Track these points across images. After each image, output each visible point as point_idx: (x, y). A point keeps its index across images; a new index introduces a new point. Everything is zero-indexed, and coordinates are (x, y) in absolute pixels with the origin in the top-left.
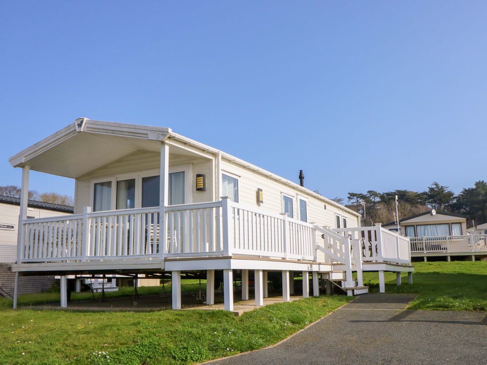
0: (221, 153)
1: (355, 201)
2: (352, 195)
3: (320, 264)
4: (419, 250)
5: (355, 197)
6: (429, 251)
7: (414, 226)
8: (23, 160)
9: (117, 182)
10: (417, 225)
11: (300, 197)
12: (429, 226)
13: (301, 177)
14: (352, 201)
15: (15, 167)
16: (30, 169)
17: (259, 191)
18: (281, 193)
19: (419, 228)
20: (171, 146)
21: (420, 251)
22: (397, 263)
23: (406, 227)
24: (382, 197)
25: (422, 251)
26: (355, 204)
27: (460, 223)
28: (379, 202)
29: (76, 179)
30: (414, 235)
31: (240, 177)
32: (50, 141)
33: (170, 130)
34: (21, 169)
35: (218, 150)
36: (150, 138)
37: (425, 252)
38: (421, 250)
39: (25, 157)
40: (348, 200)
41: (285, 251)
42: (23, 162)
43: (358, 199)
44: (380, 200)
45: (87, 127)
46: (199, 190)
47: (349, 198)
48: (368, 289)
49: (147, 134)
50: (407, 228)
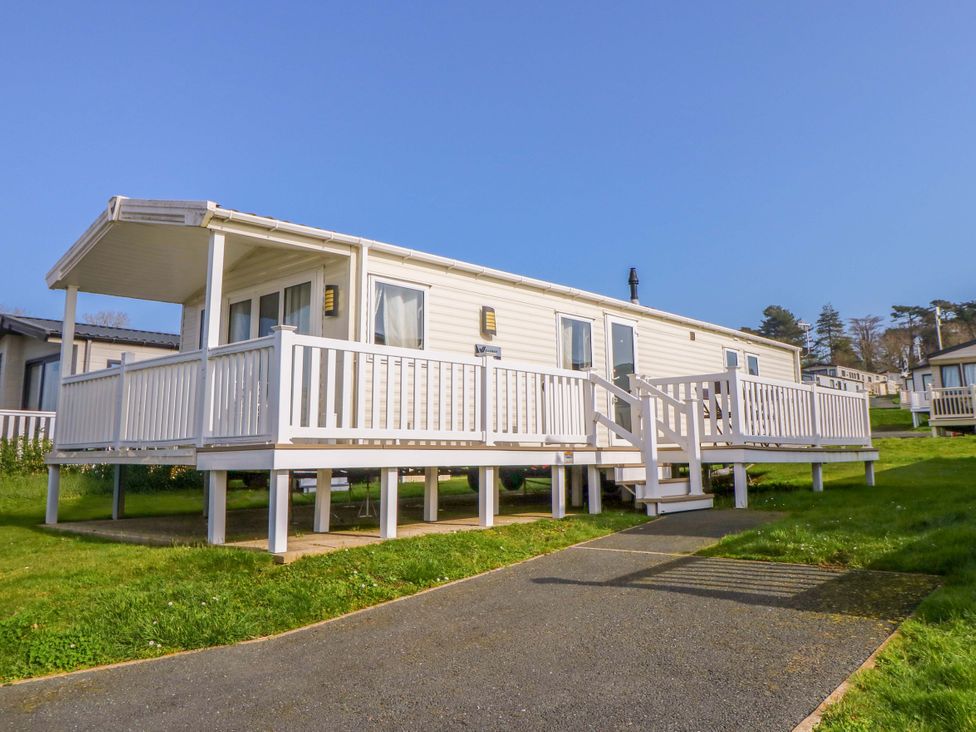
0: (366, 243)
1: (906, 320)
2: (899, 311)
3: (600, 450)
4: (958, 413)
5: (906, 314)
7: (958, 365)
8: (59, 276)
9: (231, 306)
10: (964, 364)
11: (611, 320)
13: (633, 282)
14: (900, 320)
15: (52, 287)
16: (79, 290)
17: (485, 310)
18: (556, 312)
19: (968, 369)
20: (228, 236)
21: (966, 415)
22: (813, 446)
23: (942, 367)
24: (959, 311)
26: (907, 326)
28: (952, 321)
29: (183, 304)
30: (958, 383)
31: (430, 286)
32: (86, 241)
33: (211, 206)
34: (65, 291)
35: (358, 238)
36: (186, 223)
38: (968, 412)
39: (62, 270)
40: (893, 318)
41: (483, 427)
42: (60, 279)
43: (912, 317)
44: (955, 316)
45: (123, 213)
46: (328, 313)
47: (895, 315)
48: (712, 500)
49: (183, 216)
50: (944, 369)
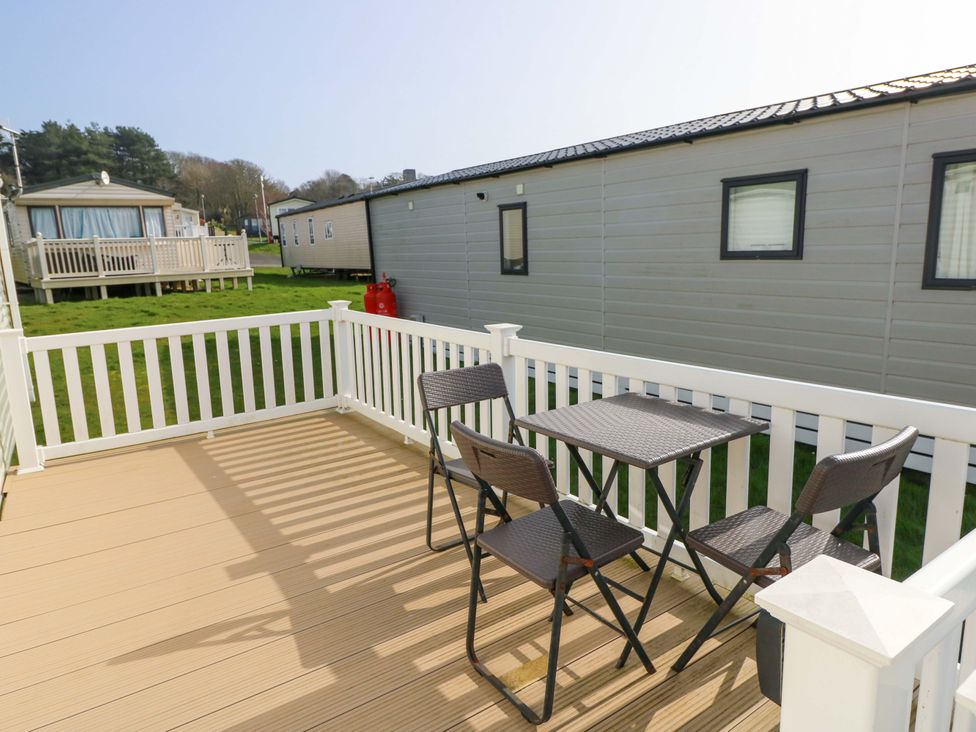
6: (112, 272)
7: (53, 208)
12: (91, 210)
23: (30, 209)
25: (94, 273)
27: (162, 207)
37: (102, 274)
38: (91, 270)
50: (33, 211)
